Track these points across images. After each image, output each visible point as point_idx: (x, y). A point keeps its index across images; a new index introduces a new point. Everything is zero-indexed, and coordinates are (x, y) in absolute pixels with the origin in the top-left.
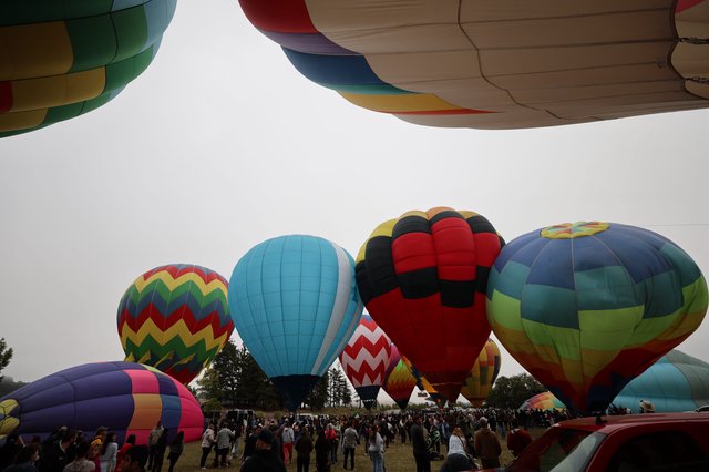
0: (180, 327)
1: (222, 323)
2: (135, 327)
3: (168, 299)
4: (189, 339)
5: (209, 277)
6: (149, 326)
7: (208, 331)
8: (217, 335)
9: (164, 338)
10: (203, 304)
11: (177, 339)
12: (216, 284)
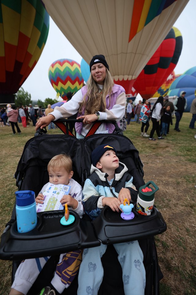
0: (69, 83)
1: (80, 80)
2: (57, 84)
3: (62, 75)
4: (73, 87)
5: (72, 63)
6: (60, 84)
7: (77, 83)
8: (80, 84)
9: (65, 87)
10: (73, 74)
11: (69, 87)
12: (75, 65)
